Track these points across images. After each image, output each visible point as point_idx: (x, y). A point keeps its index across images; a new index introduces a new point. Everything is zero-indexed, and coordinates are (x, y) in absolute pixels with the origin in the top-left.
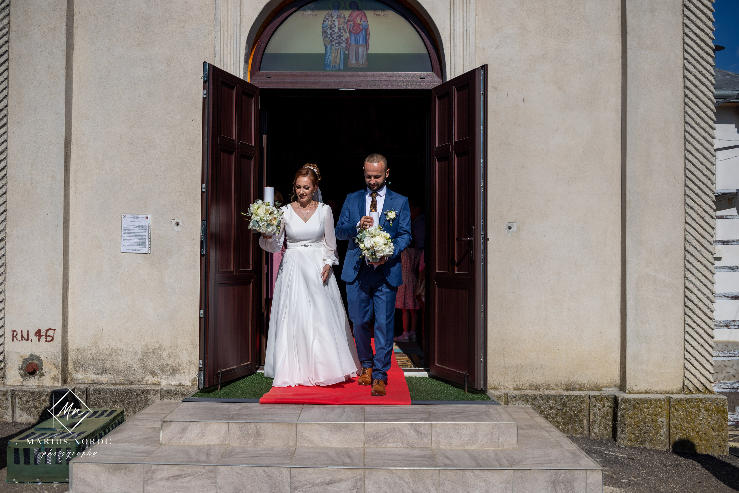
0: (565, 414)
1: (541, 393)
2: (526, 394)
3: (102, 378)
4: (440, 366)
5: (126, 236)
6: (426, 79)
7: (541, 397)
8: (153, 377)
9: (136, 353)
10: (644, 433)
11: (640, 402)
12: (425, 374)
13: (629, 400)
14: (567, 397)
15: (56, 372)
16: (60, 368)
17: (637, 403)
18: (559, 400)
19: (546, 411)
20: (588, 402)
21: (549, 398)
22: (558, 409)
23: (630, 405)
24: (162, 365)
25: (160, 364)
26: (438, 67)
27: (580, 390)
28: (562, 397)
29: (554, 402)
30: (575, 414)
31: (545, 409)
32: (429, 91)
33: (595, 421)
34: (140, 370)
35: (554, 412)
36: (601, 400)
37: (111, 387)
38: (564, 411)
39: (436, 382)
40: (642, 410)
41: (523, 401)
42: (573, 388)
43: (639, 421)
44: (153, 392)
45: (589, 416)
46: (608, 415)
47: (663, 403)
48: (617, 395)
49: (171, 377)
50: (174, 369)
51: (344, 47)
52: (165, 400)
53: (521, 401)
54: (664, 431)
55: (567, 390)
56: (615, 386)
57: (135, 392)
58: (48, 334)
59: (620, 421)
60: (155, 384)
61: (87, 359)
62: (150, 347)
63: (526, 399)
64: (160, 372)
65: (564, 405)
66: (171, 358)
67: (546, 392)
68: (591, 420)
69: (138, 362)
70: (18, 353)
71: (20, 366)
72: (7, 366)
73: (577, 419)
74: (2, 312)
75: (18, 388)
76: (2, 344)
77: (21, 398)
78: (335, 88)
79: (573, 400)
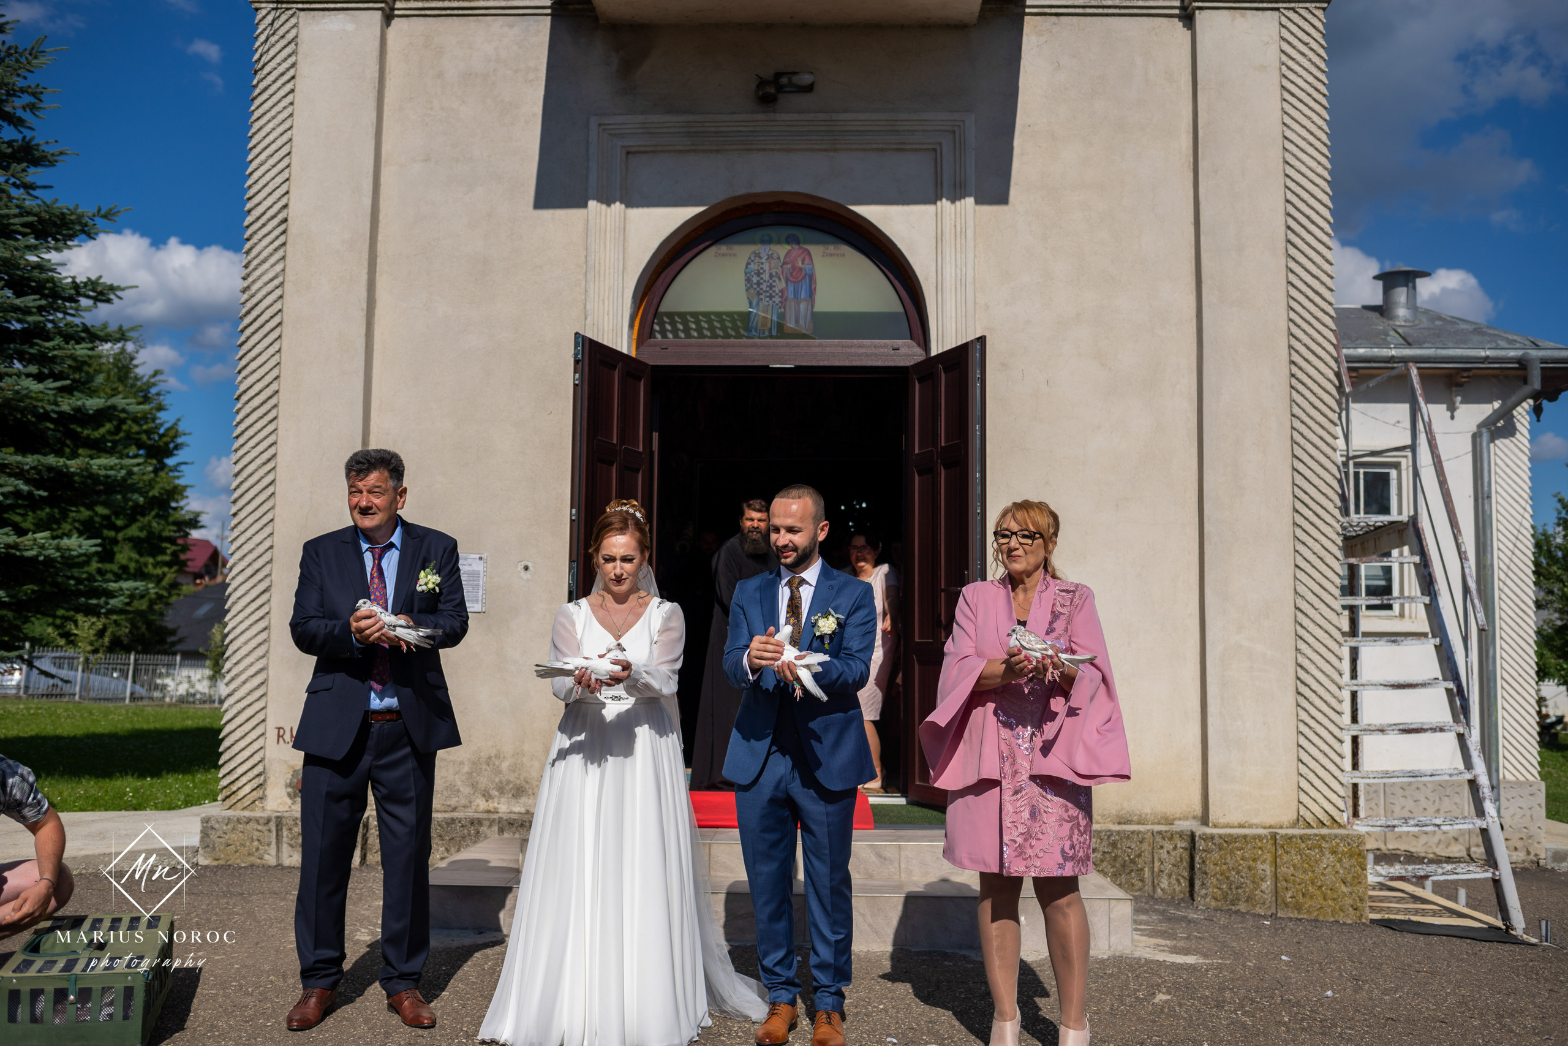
0: (1115, 858)
6: (903, 351)
8: (487, 801)
9: (462, 763)
10: (1237, 888)
11: (1230, 840)
12: (902, 801)
13: (1212, 837)
14: (1118, 832)
17: (1226, 842)
18: (1106, 837)
20: (1151, 841)
22: (1104, 852)
23: (1214, 844)
24: (501, 782)
25: (497, 780)
26: (920, 332)
27: (1139, 823)
28: (1110, 833)
29: (1099, 841)
30: (1131, 859)
32: (904, 370)
33: (1162, 871)
34: (466, 790)
35: (1099, 855)
36: (1171, 839)
38: (1113, 855)
39: (916, 809)
40: (1232, 852)
42: (1128, 820)
43: (1228, 868)
44: (487, 823)
45: (1153, 863)
46: (1181, 860)
47: (1265, 841)
48: (1194, 830)
49: (513, 801)
50: (518, 789)
51: (777, 302)
52: (506, 835)
54: (1267, 885)
55: (1119, 823)
56: (1194, 818)
57: (460, 822)
59: (1199, 869)
60: (489, 812)
62: (482, 754)
64: (496, 793)
65: (1114, 845)
66: (514, 771)
68: (1156, 869)
69: (463, 778)
70: (286, 762)
71: (288, 781)
72: (269, 782)
73: (1135, 868)
74: (264, 699)
75: (286, 814)
76: (262, 748)
77: (290, 829)
78: (765, 364)
79: (1128, 838)
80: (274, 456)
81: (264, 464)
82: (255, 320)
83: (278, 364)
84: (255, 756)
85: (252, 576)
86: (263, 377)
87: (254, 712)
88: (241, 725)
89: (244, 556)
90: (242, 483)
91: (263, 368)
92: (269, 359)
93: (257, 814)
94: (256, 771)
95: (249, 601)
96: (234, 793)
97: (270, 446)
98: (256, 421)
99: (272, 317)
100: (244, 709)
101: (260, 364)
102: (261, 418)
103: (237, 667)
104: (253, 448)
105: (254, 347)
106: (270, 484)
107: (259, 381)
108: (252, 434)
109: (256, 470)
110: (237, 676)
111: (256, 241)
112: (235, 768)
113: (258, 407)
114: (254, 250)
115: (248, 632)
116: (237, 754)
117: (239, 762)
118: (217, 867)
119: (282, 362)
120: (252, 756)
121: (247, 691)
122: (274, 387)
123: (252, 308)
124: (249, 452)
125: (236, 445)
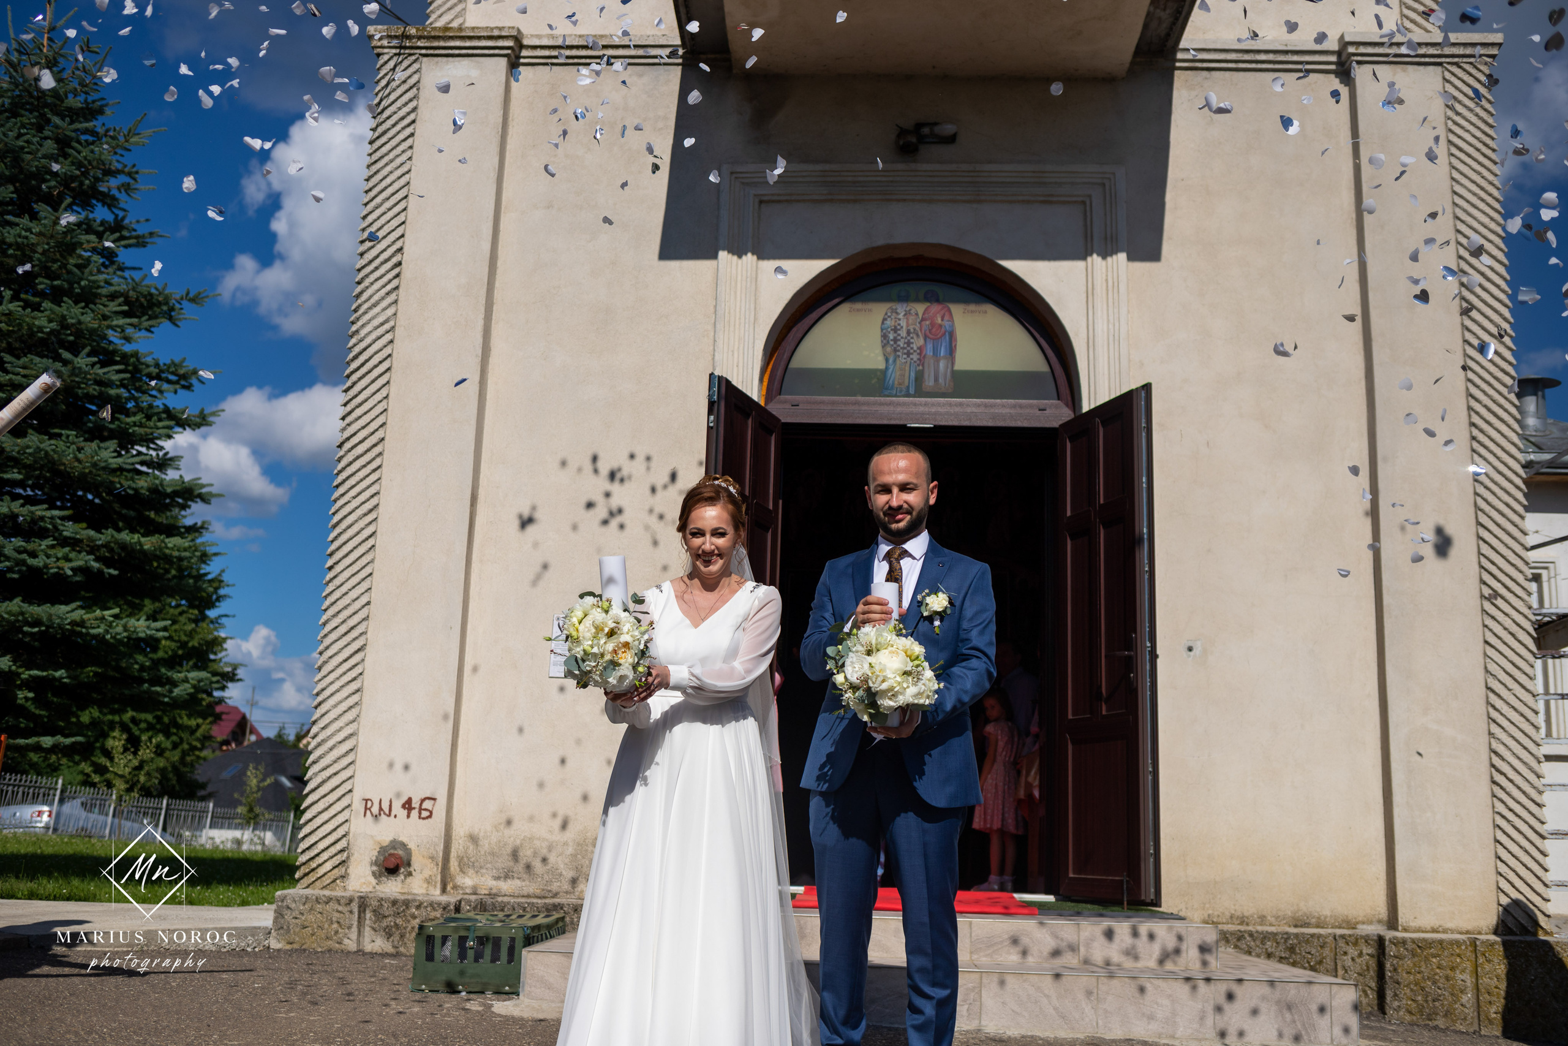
1: (1250, 928)
2: (1225, 929)
3: (506, 886)
4: (1078, 876)
6: (1048, 412)
7: (1251, 935)
10: (1434, 1001)
11: (1423, 946)
13: (1404, 942)
14: (1297, 935)
15: (434, 871)
16: (440, 864)
17: (1419, 947)
18: (1283, 941)
20: (1333, 946)
21: (1265, 937)
23: (1407, 949)
26: (1068, 392)
27: (1318, 926)
28: (1287, 936)
29: (1275, 944)
32: (1053, 430)
36: (1356, 944)
38: (1292, 961)
40: (1427, 959)
42: (1306, 923)
43: (1423, 978)
46: (1368, 969)
47: (1463, 947)
48: (1382, 933)
51: (915, 359)
54: (1468, 997)
55: (1296, 926)
56: (1380, 921)
58: (424, 806)
59: (1390, 978)
61: (482, 853)
62: (589, 834)
63: (1224, 938)
67: (1260, 928)
69: (567, 861)
70: (372, 836)
71: (374, 858)
72: (352, 859)
74: (352, 768)
75: (370, 895)
76: (347, 821)
77: (374, 911)
78: (901, 423)
79: (1307, 942)
80: (376, 506)
81: (365, 515)
82: (363, 365)
83: (385, 410)
84: (339, 829)
85: (346, 633)
86: (369, 423)
87: (341, 781)
88: (325, 796)
89: (339, 612)
90: (340, 534)
91: (368, 415)
92: (375, 405)
93: (338, 893)
94: (339, 847)
95: (341, 660)
96: (313, 870)
97: (372, 496)
98: (359, 470)
99: (381, 362)
100: (330, 777)
101: (365, 410)
102: (364, 466)
103: (324, 732)
104: (354, 497)
105: (360, 392)
106: (370, 536)
107: (363, 428)
108: (354, 483)
109: (356, 521)
110: (324, 741)
111: (367, 284)
112: (316, 843)
113: (362, 455)
114: (365, 294)
115: (338, 694)
116: (318, 827)
117: (321, 836)
118: (290, 951)
119: (389, 409)
120: (335, 830)
121: (333, 758)
122: (380, 434)
123: (360, 353)
124: (349, 502)
125: (336, 495)
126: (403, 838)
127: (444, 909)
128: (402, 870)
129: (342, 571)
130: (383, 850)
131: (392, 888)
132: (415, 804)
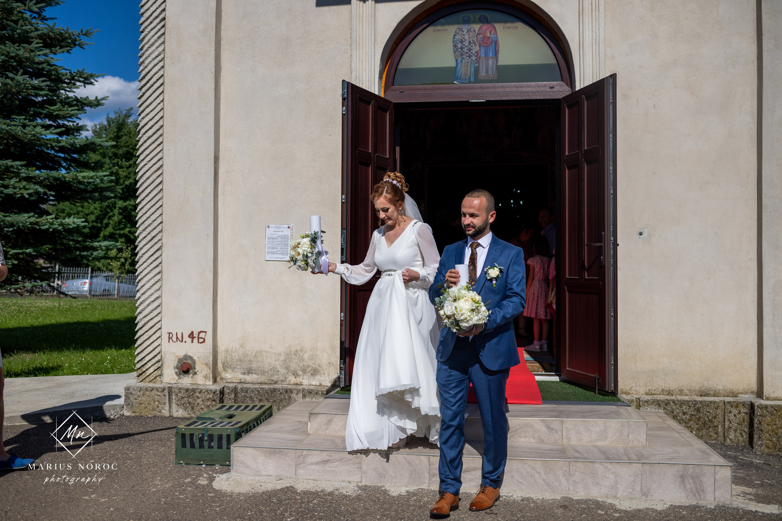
0: (699, 419)
1: (673, 398)
2: (658, 399)
3: (248, 378)
4: (571, 369)
5: (270, 245)
6: (556, 89)
7: (674, 402)
8: (296, 378)
9: (280, 354)
11: (778, 408)
12: (556, 379)
13: (766, 407)
14: (701, 402)
15: (207, 371)
16: (211, 368)
17: (775, 410)
18: (693, 405)
19: (679, 417)
20: (723, 408)
21: (682, 403)
22: (692, 415)
23: (768, 411)
24: (304, 366)
25: (302, 365)
26: (568, 76)
27: (714, 395)
28: (695, 402)
29: (688, 407)
30: (709, 419)
31: (678, 414)
32: (558, 100)
33: (730, 428)
34: (283, 371)
35: (688, 417)
36: (737, 407)
37: (257, 386)
38: (698, 416)
39: (567, 386)
40: (778, 416)
41: (655, 405)
42: (707, 394)
43: (776, 427)
44: (295, 392)
45: (725, 422)
46: (744, 421)
48: (753, 401)
49: (312, 378)
50: (315, 370)
51: (474, 60)
52: (307, 399)
53: (653, 406)
55: (701, 396)
56: (752, 392)
57: (279, 391)
58: (200, 336)
59: (757, 427)
60: (297, 384)
61: (235, 360)
62: (292, 349)
63: (658, 403)
64: (301, 373)
65: (698, 410)
66: (312, 360)
67: (679, 398)
68: (726, 426)
69: (281, 363)
70: (174, 353)
71: (176, 365)
72: (164, 366)
73: (712, 425)
74: (160, 315)
75: (174, 386)
76: (159, 345)
77: (177, 395)
78: (466, 100)
79: (708, 406)
80: (162, 166)
81: (156, 171)
82: (148, 82)
83: (162, 109)
84: (156, 350)
85: (151, 240)
86: (154, 117)
87: (155, 323)
88: (147, 331)
89: (146, 228)
90: (143, 183)
91: (153, 112)
92: (157, 106)
93: (158, 385)
94: (156, 359)
95: (149, 256)
96: (144, 372)
97: (159, 160)
98: (151, 145)
99: (158, 80)
100: (148, 321)
101: (151, 109)
102: (153, 143)
103: (143, 296)
104: (149, 161)
105: (148, 99)
106: (160, 184)
107: (151, 120)
108: (148, 153)
109: (151, 175)
110: (143, 301)
111: (147, 33)
112: (144, 357)
113: (151, 136)
114: (146, 38)
115: (149, 275)
116: (145, 349)
117: (146, 353)
118: (133, 417)
119: (165, 108)
120: (154, 350)
121: (150, 311)
122: (160, 123)
123: (146, 75)
124: (146, 164)
125: (139, 160)
126: (191, 355)
127: (214, 393)
128: (191, 371)
129: (146, 204)
130: (180, 360)
131: (186, 381)
132: (195, 335)
